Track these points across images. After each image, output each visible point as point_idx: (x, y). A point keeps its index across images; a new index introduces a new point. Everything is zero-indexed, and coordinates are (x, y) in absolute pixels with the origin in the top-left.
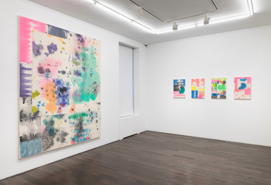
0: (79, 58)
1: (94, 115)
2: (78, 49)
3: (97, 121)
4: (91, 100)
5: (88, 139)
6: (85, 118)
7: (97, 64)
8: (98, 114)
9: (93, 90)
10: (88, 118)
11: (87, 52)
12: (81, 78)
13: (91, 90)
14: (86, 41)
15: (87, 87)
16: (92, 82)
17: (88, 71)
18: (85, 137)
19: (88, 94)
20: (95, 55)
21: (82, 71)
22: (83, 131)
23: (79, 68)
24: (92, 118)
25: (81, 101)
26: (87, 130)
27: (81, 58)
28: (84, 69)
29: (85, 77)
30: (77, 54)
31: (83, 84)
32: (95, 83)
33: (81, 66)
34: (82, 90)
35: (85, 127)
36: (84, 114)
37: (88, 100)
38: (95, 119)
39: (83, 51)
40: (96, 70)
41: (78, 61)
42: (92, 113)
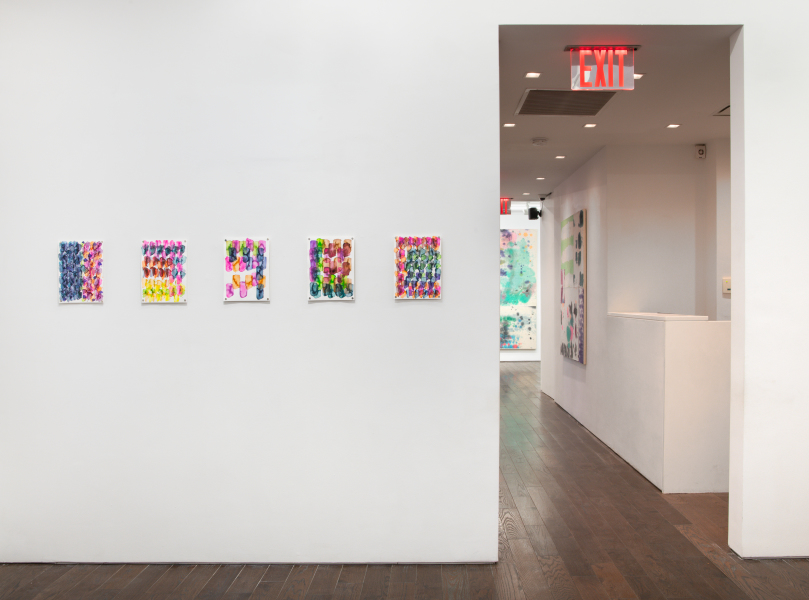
0: (503, 256)
1: (524, 320)
2: (502, 246)
3: (530, 329)
4: (520, 302)
5: (515, 348)
6: (512, 324)
7: (531, 259)
8: (532, 320)
9: (524, 291)
10: (516, 323)
11: (515, 248)
12: (506, 278)
13: (521, 291)
14: (513, 236)
15: (514, 287)
16: (522, 282)
17: (517, 269)
18: (512, 344)
19: (517, 296)
20: (528, 249)
21: (508, 270)
22: (509, 337)
23: (504, 267)
24: (523, 324)
25: (506, 303)
26: (513, 337)
27: (506, 255)
28: (511, 267)
29: (513, 275)
30: (502, 252)
31: (510, 283)
32: (527, 282)
33: (507, 264)
34: (508, 291)
35: (511, 333)
36: (510, 318)
37: (516, 302)
38: (526, 326)
39: (509, 247)
40: (530, 266)
41: (502, 259)
42: (522, 318)
